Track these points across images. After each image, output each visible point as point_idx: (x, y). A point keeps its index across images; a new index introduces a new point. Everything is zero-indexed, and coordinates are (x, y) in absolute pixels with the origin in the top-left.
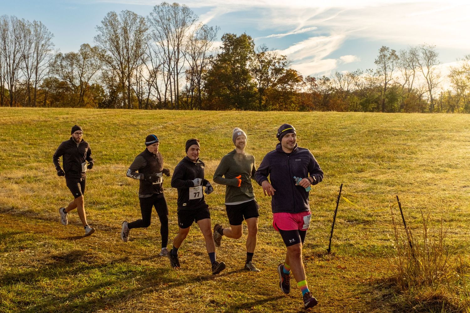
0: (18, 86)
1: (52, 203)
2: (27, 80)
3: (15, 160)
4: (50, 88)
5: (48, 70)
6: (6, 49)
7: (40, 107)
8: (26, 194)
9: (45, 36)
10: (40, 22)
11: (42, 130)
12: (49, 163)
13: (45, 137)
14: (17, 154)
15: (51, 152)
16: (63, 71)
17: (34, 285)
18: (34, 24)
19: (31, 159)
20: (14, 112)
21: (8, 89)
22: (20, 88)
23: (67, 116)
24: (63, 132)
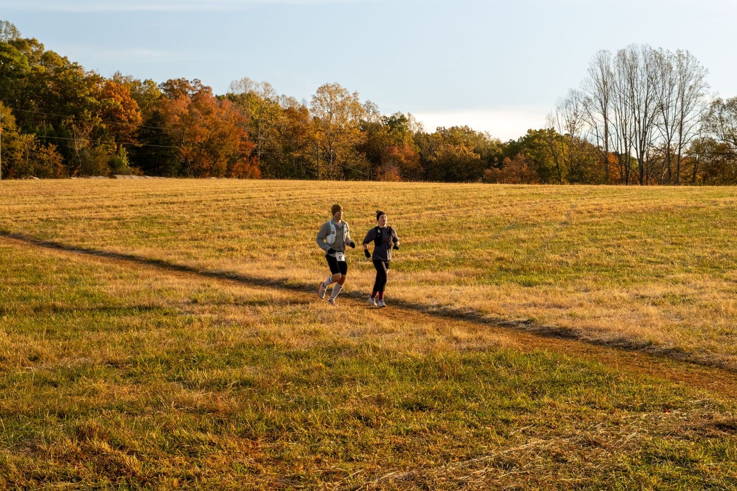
0: (651, 153)
1: (711, 338)
2: (666, 143)
3: (650, 268)
4: (703, 155)
5: (699, 127)
6: (633, 96)
7: (687, 185)
8: (669, 322)
9: (695, 73)
10: (687, 52)
11: (691, 221)
12: (705, 275)
13: (697, 232)
14: (653, 259)
15: (706, 256)
16: (724, 126)
17: (688, 467)
18: (677, 56)
19: (675, 268)
20: (647, 194)
21: (636, 158)
22: (654, 156)
23: (731, 199)
24: (725, 225)
